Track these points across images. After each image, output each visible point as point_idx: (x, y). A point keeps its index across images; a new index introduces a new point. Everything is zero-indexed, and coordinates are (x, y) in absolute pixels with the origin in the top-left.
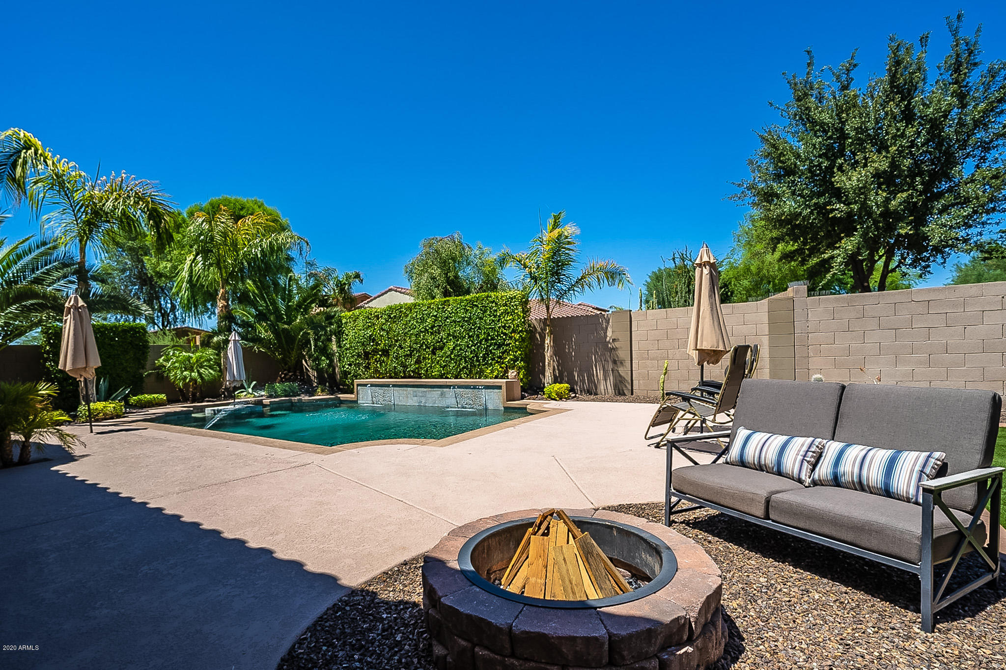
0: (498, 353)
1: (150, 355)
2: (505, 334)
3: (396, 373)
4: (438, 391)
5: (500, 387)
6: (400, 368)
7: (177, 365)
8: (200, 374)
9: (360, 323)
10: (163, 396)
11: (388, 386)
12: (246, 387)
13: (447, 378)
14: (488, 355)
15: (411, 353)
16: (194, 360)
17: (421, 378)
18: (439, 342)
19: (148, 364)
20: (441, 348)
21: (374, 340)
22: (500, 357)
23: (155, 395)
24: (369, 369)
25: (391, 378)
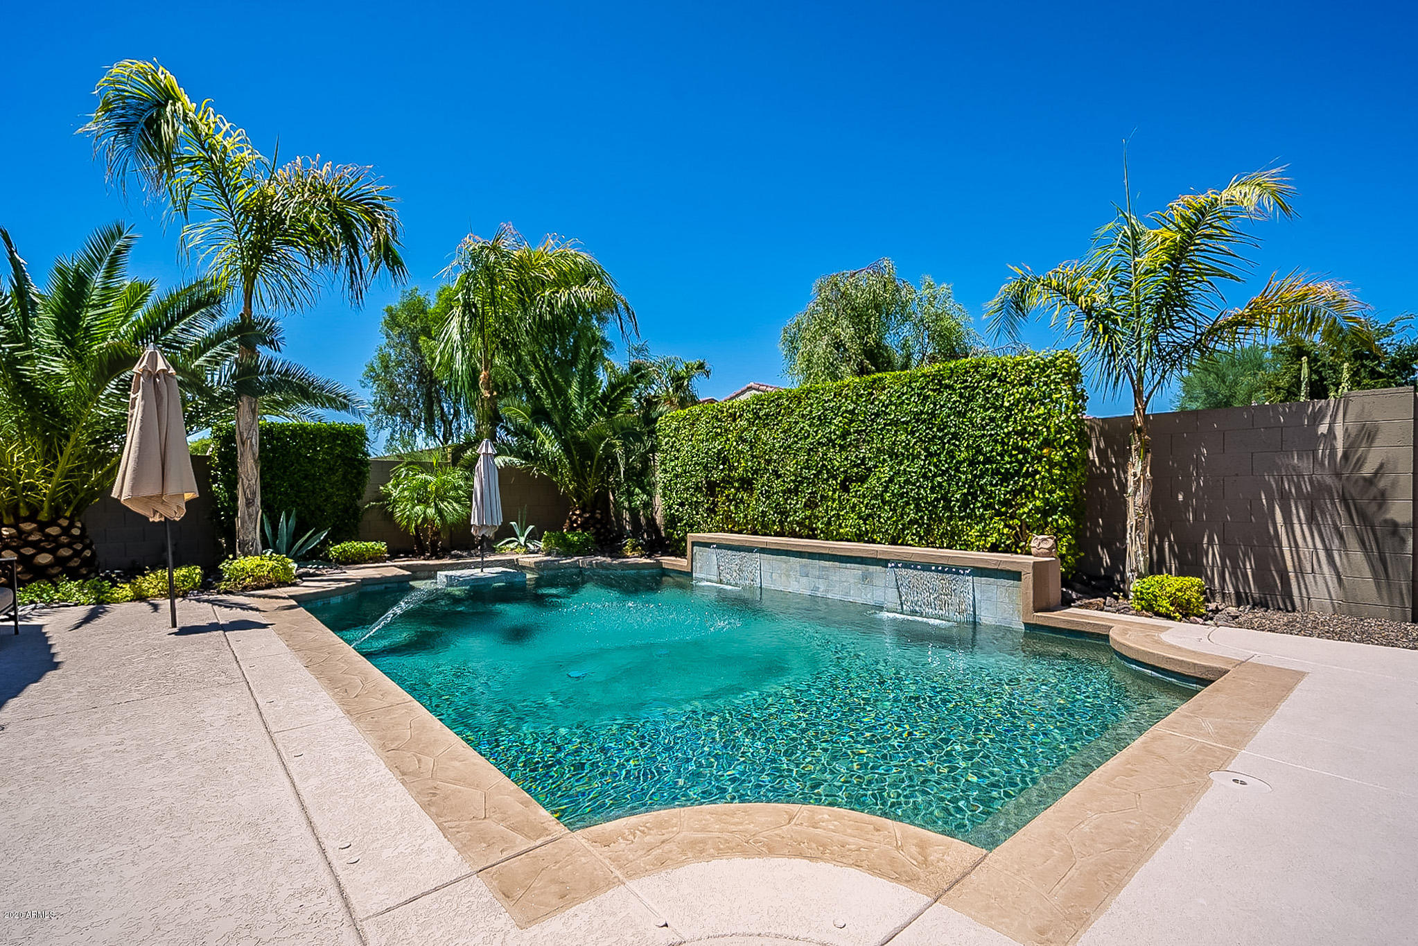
0: (1001, 492)
1: (372, 476)
2: (1025, 451)
3: (764, 526)
4: (856, 570)
5: (1016, 576)
6: (772, 516)
7: (406, 493)
8: (440, 512)
9: (702, 427)
10: (382, 546)
11: (750, 550)
12: (518, 534)
13: (874, 541)
14: (975, 497)
15: (797, 487)
16: (431, 488)
17: (814, 537)
18: (858, 466)
19: (368, 493)
20: (863, 479)
21: (725, 460)
22: (1006, 503)
23: (370, 544)
24: (715, 513)
25: (755, 533)
